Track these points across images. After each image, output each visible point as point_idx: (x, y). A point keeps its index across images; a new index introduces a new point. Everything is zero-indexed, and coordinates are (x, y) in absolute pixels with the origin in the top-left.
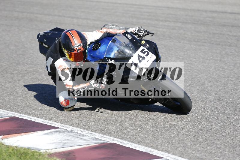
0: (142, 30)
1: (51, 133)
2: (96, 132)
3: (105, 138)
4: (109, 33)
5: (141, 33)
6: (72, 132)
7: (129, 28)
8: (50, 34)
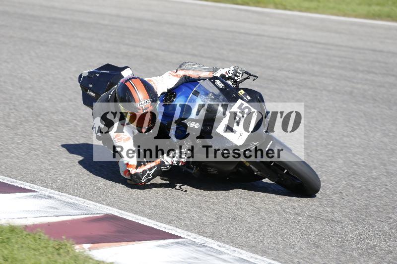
0: (238, 73)
1: (168, 245)
2: (242, 249)
3: (256, 259)
4: (189, 77)
5: (237, 76)
6: (202, 245)
7: (219, 69)
8: (98, 75)
